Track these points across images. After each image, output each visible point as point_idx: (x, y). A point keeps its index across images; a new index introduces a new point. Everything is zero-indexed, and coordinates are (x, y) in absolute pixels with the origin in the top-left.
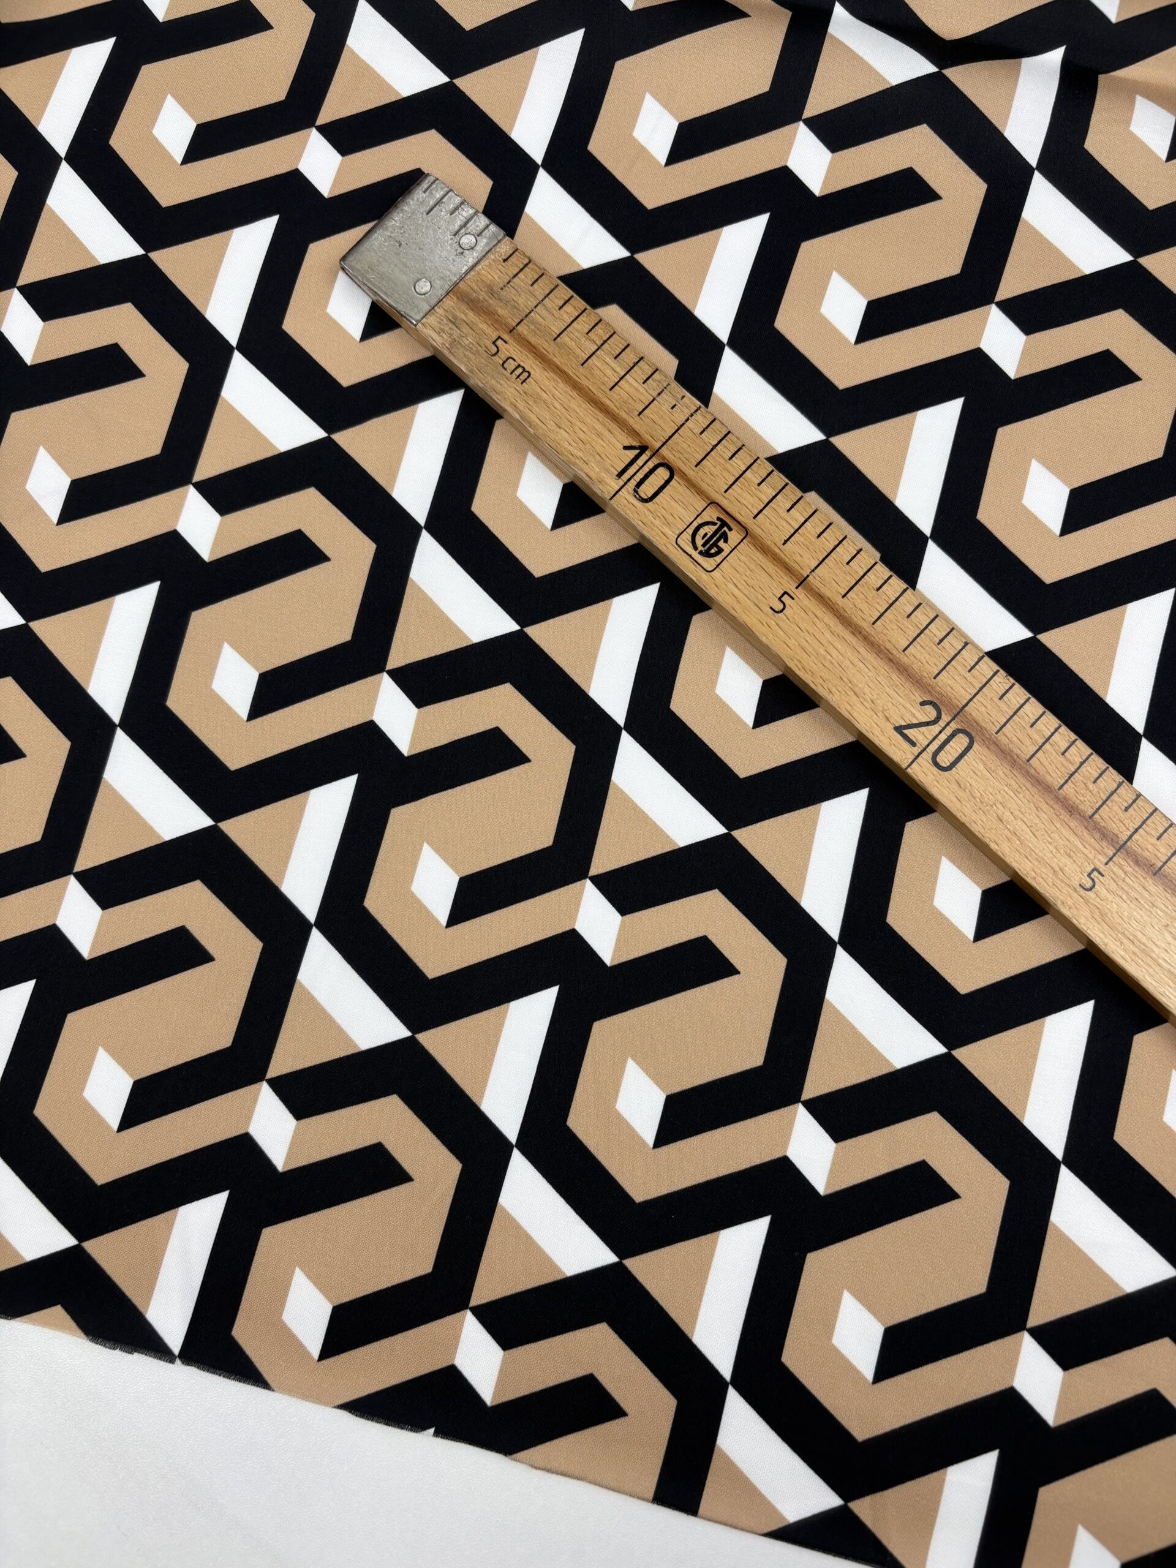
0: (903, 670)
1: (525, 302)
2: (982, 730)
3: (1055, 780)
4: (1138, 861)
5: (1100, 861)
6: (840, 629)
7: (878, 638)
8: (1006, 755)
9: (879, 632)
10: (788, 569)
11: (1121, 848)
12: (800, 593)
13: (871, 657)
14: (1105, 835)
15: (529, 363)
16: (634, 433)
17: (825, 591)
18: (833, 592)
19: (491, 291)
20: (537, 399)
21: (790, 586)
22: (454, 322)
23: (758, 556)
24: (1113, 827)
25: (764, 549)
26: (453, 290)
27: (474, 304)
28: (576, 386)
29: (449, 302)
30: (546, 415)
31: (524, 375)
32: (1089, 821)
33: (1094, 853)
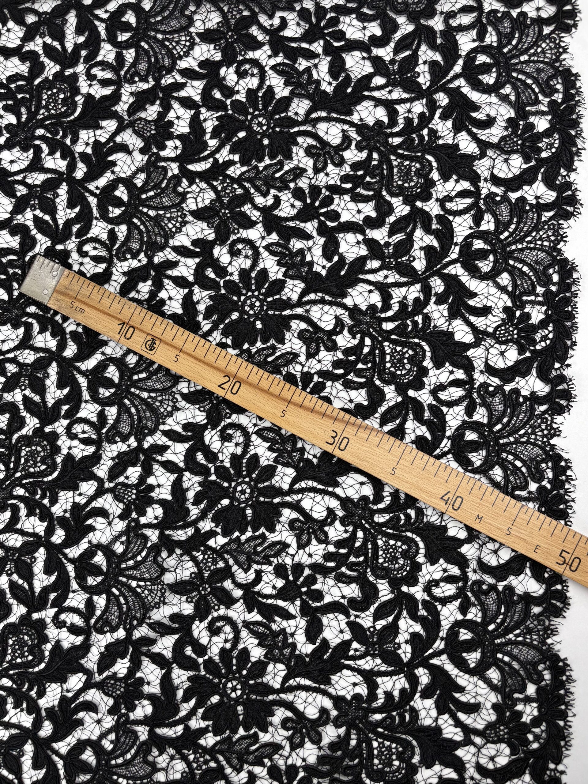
0: (216, 368)
1: (77, 288)
2: (243, 380)
3: (266, 388)
4: (295, 404)
5: (284, 407)
6: (195, 361)
7: (207, 361)
8: (250, 385)
9: (206, 359)
10: (175, 348)
11: (289, 402)
12: (181, 354)
13: (206, 367)
14: (284, 400)
15: (83, 307)
16: (119, 319)
17: (188, 351)
18: (190, 351)
19: (66, 288)
20: (88, 317)
21: (178, 353)
22: (58, 300)
23: (166, 346)
24: (285, 397)
25: (167, 344)
26: (55, 291)
27: (62, 293)
28: (99, 310)
29: (55, 295)
30: (92, 321)
31: (82, 311)
32: (278, 397)
33: (282, 406)
